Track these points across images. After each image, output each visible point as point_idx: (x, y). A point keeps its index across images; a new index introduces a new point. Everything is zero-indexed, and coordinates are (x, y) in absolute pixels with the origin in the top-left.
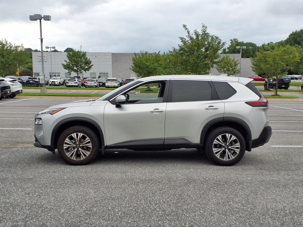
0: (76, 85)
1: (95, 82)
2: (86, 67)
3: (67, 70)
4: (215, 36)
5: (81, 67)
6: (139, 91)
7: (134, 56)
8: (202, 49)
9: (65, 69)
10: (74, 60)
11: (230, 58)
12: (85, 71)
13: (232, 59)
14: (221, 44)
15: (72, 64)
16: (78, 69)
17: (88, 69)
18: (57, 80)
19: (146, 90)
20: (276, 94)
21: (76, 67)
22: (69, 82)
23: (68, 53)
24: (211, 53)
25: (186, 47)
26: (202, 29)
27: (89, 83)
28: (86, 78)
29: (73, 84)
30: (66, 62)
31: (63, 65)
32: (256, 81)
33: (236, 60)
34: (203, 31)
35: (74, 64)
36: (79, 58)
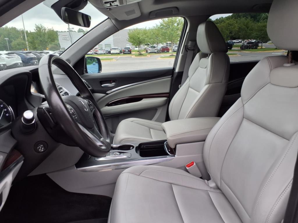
0: (91, 53)
1: (104, 51)
19: (139, 55)
27: (100, 52)
28: (97, 48)
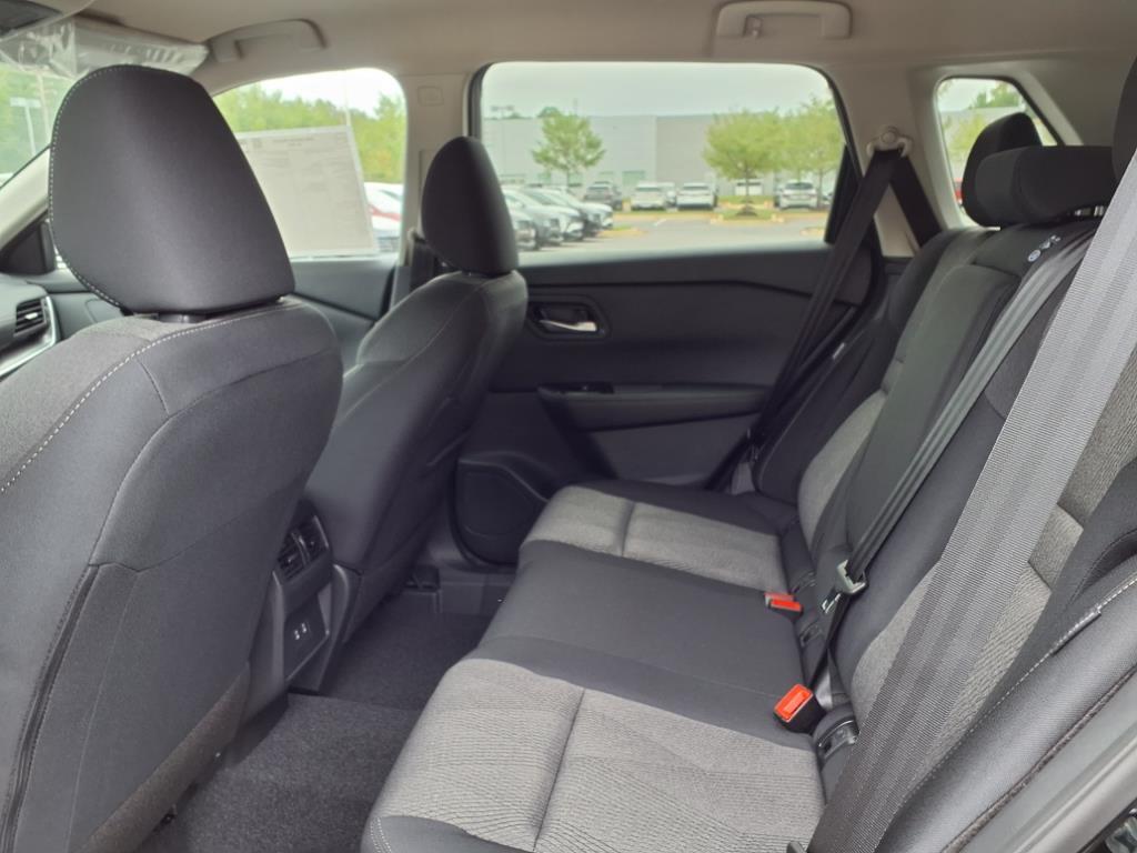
2: (589, 157)
3: (542, 166)
5: (578, 157)
6: (721, 217)
9: (537, 162)
15: (554, 150)
17: (593, 162)
21: (566, 154)
30: (539, 143)
35: (560, 150)
36: (571, 132)
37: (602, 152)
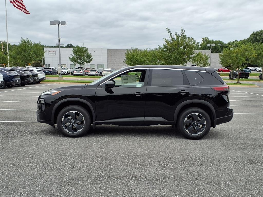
0: (81, 74)
1: (96, 72)
2: (88, 60)
3: (73, 62)
4: (191, 38)
5: (84, 60)
7: (127, 52)
8: (181, 47)
9: (71, 61)
10: (78, 54)
11: (202, 54)
12: (87, 63)
13: (204, 55)
14: (196, 43)
15: (77, 58)
16: (81, 61)
17: (89, 62)
18: (65, 70)
20: (238, 82)
21: (80, 59)
22: (76, 72)
23: (74, 49)
24: (188, 50)
25: (169, 46)
26: (182, 32)
27: (91, 73)
28: (88, 69)
29: (79, 74)
30: (72, 56)
31: (70, 58)
32: (223, 72)
33: (207, 55)
34: (182, 34)
35: (78, 58)
36: (82, 52)
37: (92, 59)
